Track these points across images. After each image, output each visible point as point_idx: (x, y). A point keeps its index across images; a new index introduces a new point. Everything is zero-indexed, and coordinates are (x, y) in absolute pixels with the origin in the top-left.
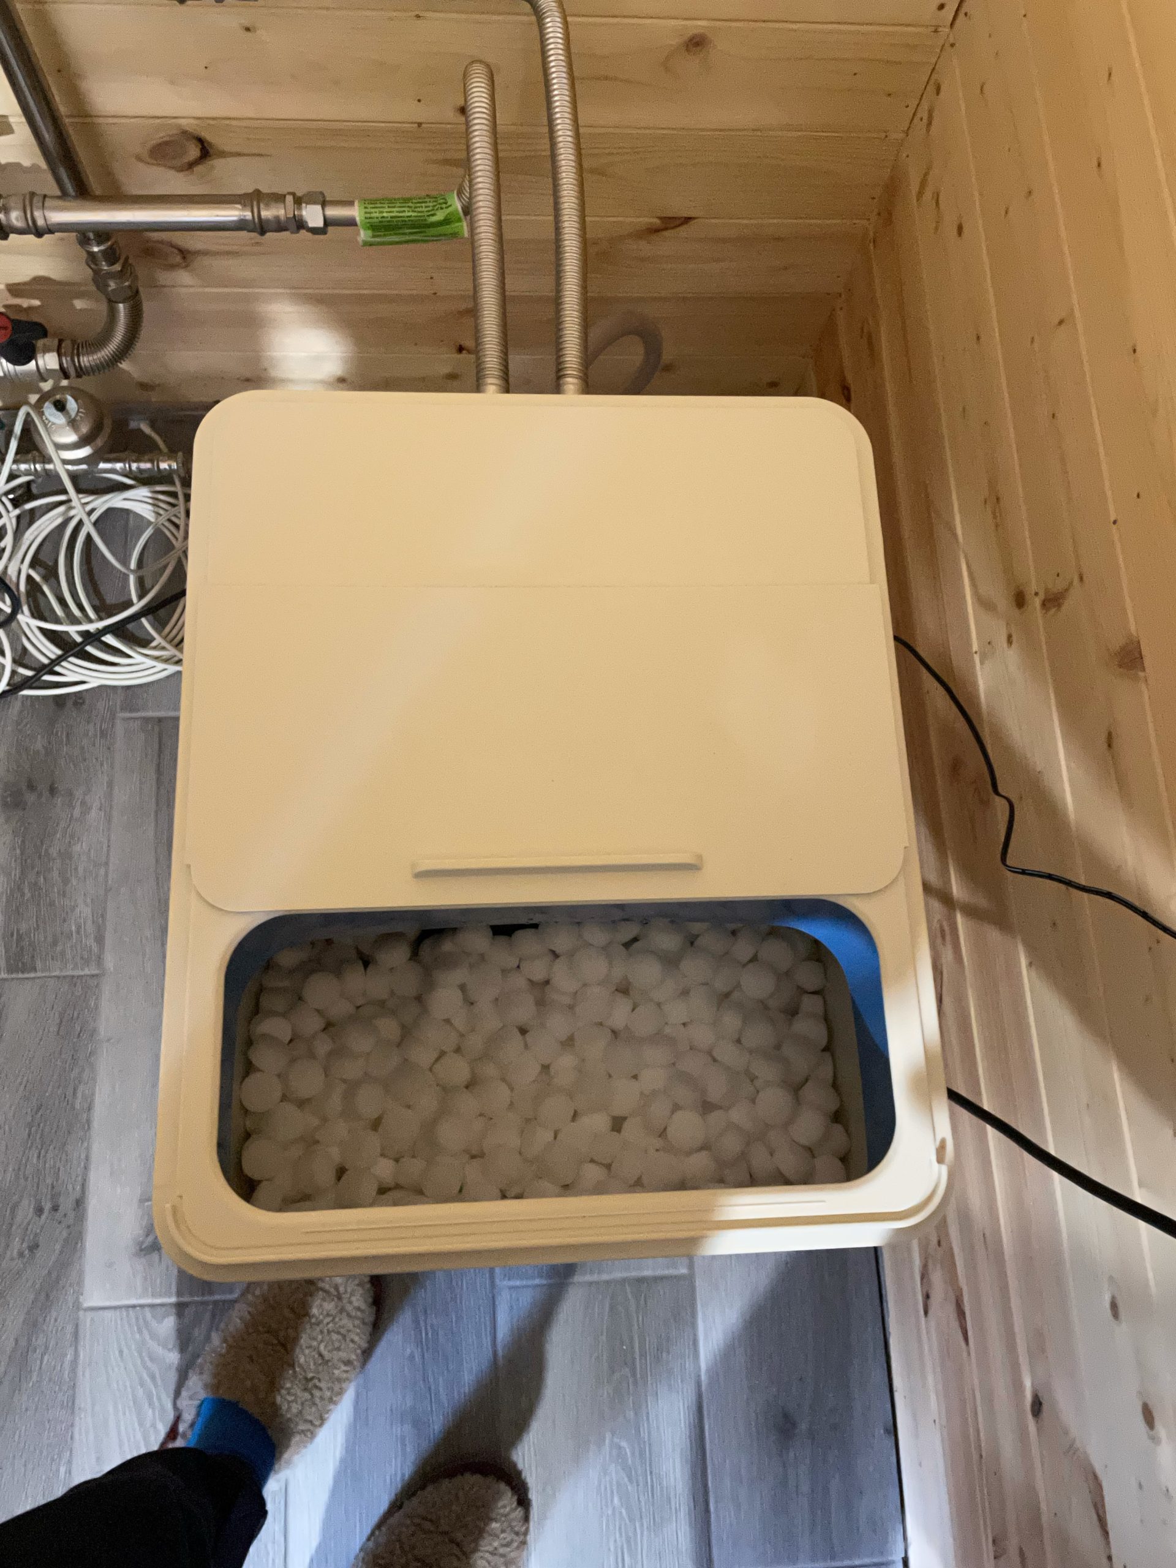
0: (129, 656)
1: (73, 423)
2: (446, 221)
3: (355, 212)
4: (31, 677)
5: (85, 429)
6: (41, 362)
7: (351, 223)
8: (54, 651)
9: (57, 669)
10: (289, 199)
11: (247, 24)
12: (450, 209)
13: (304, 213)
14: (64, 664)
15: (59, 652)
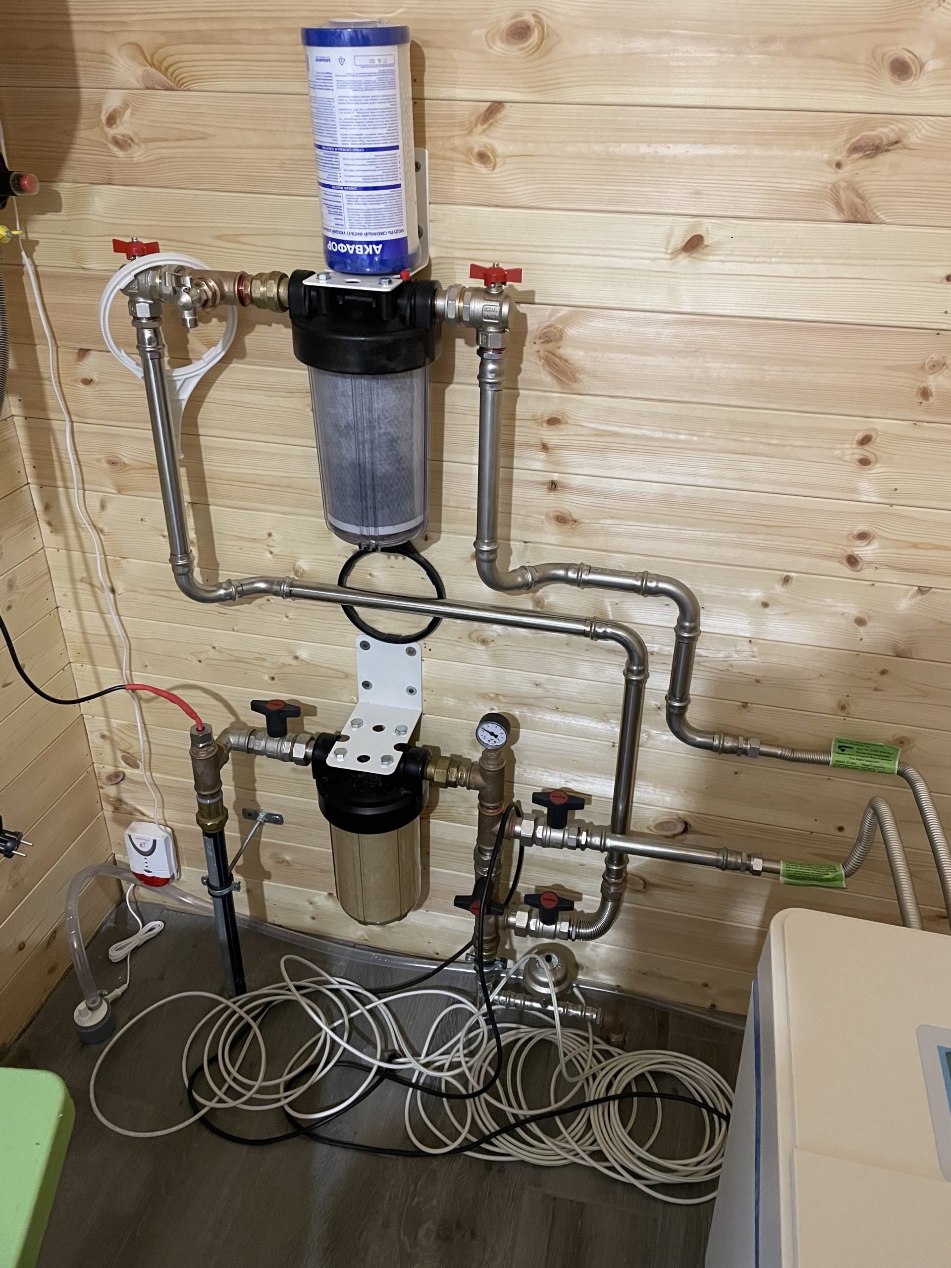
0: (544, 1143)
1: (553, 971)
2: (834, 879)
3: (781, 867)
4: (474, 1143)
5: (559, 976)
6: (558, 927)
7: (777, 872)
8: (493, 1127)
9: (494, 1140)
10: (744, 855)
11: (736, 770)
12: (838, 873)
13: (752, 863)
14: (498, 1137)
15: (498, 1128)
